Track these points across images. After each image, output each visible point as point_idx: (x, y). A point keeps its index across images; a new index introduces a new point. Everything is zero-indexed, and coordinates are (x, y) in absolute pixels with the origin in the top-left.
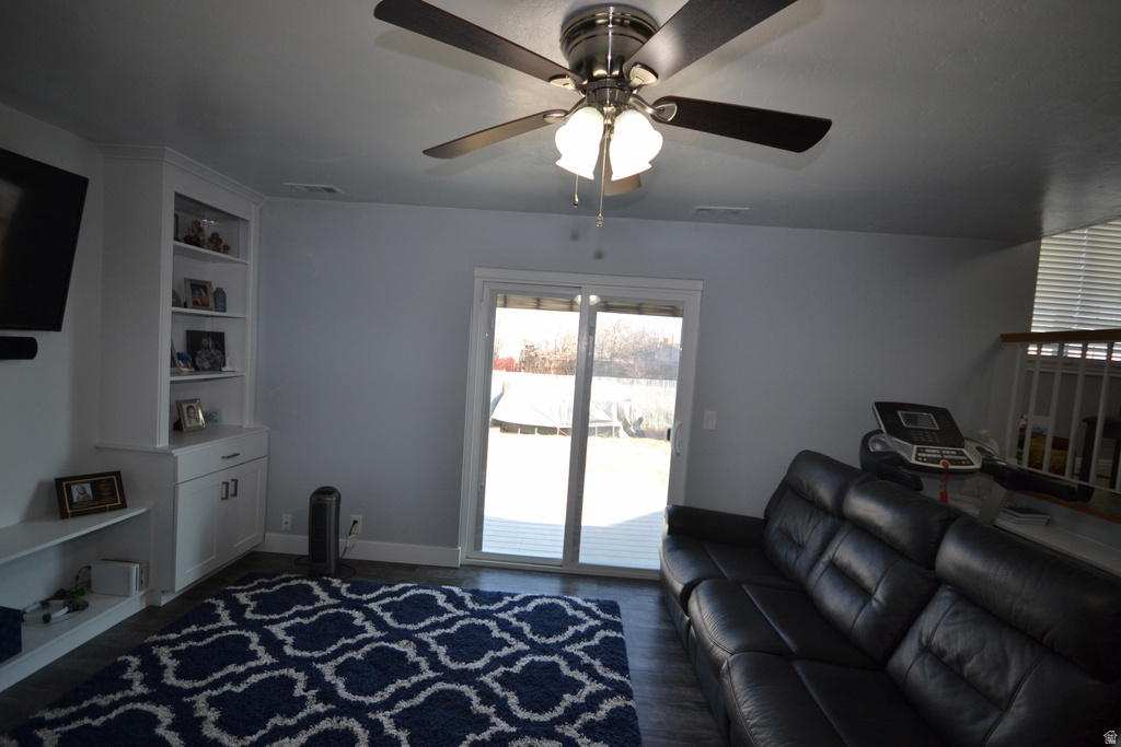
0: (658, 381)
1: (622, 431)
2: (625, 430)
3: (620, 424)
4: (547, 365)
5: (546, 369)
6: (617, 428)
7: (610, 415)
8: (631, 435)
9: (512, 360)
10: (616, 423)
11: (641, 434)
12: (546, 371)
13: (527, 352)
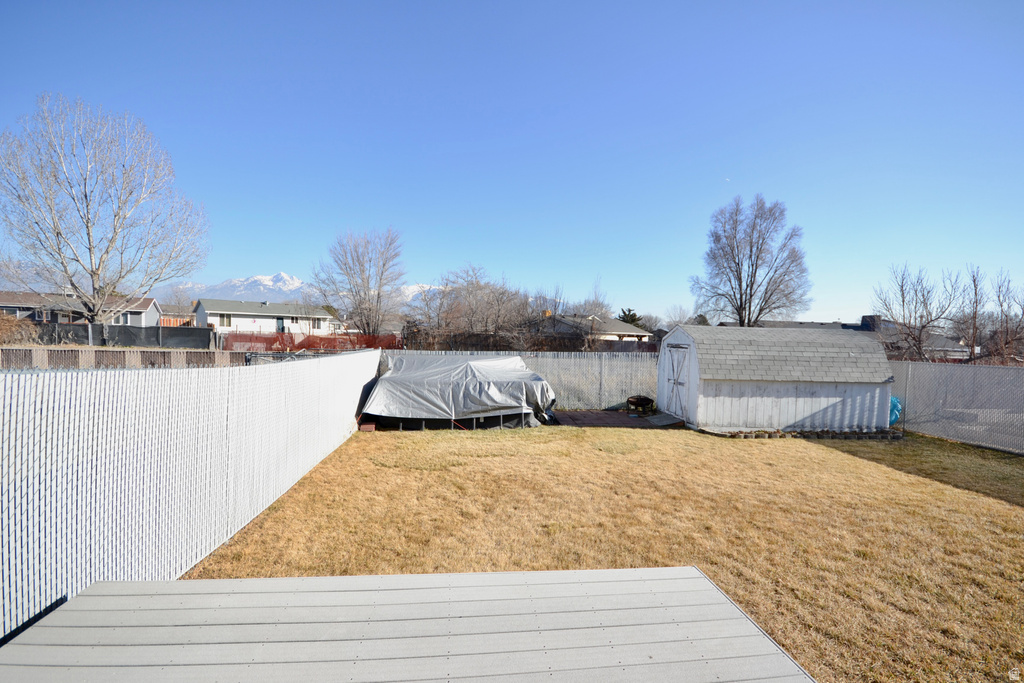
0: (566, 353)
1: (533, 420)
2: (536, 416)
3: (529, 410)
4: (431, 340)
5: (430, 344)
6: (527, 415)
7: (517, 399)
8: (544, 422)
9: (393, 336)
10: (526, 409)
11: (555, 421)
12: (429, 347)
13: (409, 327)
